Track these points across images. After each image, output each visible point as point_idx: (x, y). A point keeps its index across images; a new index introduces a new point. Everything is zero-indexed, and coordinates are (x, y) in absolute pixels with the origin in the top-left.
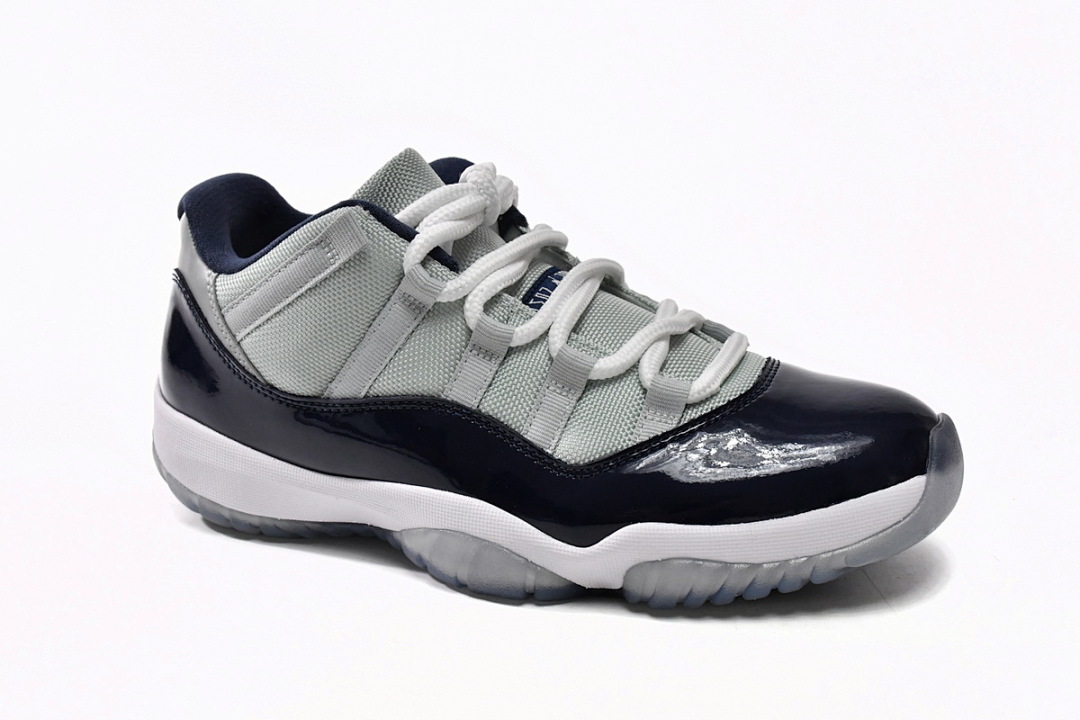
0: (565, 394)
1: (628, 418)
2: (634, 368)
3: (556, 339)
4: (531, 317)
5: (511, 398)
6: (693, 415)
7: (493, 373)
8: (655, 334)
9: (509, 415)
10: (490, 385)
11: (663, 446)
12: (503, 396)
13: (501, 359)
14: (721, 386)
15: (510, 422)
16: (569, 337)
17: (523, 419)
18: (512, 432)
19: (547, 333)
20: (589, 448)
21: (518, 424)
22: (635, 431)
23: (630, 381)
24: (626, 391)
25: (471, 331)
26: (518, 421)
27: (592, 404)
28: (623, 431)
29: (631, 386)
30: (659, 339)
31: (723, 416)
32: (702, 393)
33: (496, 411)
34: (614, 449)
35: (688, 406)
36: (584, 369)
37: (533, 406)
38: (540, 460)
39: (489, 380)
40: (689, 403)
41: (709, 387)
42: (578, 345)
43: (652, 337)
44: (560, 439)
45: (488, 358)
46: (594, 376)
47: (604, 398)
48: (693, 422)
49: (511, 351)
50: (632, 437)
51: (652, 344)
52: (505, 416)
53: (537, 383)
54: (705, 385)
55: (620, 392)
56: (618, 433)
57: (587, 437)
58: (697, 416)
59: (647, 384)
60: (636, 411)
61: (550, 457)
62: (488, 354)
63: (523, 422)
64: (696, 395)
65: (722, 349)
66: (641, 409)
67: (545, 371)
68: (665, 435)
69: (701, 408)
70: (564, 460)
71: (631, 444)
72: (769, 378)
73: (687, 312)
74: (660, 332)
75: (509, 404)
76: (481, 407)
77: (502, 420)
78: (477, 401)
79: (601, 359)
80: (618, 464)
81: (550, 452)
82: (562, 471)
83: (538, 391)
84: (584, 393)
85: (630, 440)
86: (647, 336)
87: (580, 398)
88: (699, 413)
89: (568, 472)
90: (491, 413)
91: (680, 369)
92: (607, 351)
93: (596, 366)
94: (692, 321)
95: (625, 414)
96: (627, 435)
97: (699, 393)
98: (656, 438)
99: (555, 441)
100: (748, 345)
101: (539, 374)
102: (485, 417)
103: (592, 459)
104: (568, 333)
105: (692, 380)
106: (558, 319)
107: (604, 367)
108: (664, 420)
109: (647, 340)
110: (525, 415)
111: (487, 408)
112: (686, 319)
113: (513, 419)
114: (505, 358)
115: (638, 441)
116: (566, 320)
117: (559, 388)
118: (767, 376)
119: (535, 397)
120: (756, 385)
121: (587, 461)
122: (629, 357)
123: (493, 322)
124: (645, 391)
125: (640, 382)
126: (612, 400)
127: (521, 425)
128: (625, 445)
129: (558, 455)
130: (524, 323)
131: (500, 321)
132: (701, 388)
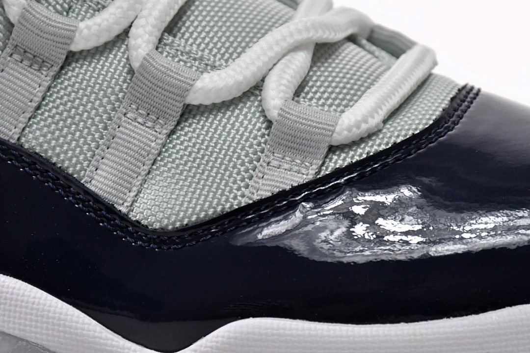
0: (150, 124)
1: (243, 164)
2: (255, 89)
3: (139, 41)
4: (104, 7)
5: (69, 127)
6: (340, 162)
7: (43, 89)
8: (290, 40)
9: (66, 153)
10: (38, 108)
11: (293, 206)
12: (57, 124)
13: (56, 68)
14: (385, 122)
15: (66, 164)
16: (160, 40)
17: (85, 159)
18: (69, 178)
19: (126, 33)
20: (181, 205)
21: (78, 167)
22: (251, 183)
23: (249, 109)
24: (242, 123)
25: (12, 25)
26: (78, 162)
27: (190, 140)
28: (235, 182)
29: (249, 115)
30: (296, 48)
31: (383, 166)
32: (354, 129)
33: (46, 146)
34: (219, 208)
35: (332, 149)
36: (179, 88)
37: (101, 142)
38: (109, 220)
39: (37, 99)
40: (335, 144)
41: (366, 122)
42: (173, 52)
43: (285, 45)
44: (139, 192)
45: (36, 67)
46: (194, 99)
47: (207, 132)
48: (338, 173)
49: (71, 58)
50: (247, 192)
51: (284, 56)
52: (58, 155)
53: (109, 107)
54: (359, 118)
55: (233, 125)
56: (226, 185)
57: (180, 190)
58: (346, 164)
59: (273, 114)
60: (255, 153)
61: (124, 218)
62: (37, 61)
63: (85, 164)
64: (346, 132)
65: (394, 67)
66: (262, 151)
67: (121, 90)
68: (296, 190)
69: (352, 153)
70: (144, 222)
71: (244, 202)
72: (459, 112)
73: (344, 11)
74: (298, 37)
75: (65, 137)
76: (23, 140)
77: (54, 160)
78: (18, 130)
79: (205, 75)
80: (224, 231)
81: (124, 210)
82: (141, 239)
83: (110, 119)
84: (178, 123)
85: (243, 196)
86: (277, 43)
87: (173, 132)
88: (348, 160)
89: (149, 241)
90: (38, 150)
91: (326, 95)
92: (217, 64)
93: (199, 84)
94: (352, 23)
95: (238, 158)
96: (239, 189)
97: (349, 130)
98: (282, 195)
99: (133, 194)
100: (435, 64)
101: (113, 93)
102: (29, 155)
103: (186, 221)
104: (159, 34)
105: (343, 111)
106: (145, 13)
107: (211, 86)
108: (295, 168)
109: (277, 49)
110: (89, 154)
111: (33, 141)
112: (342, 20)
113: (70, 159)
114: (62, 68)
115: (256, 197)
116: (156, 13)
117: (141, 115)
118: (456, 110)
119: (105, 128)
120: (438, 122)
121: (178, 224)
122: (248, 73)
123: (45, 12)
124: (269, 124)
125: (263, 111)
126: (220, 135)
127: (82, 169)
128: (236, 202)
129: (135, 216)
130: (93, 15)
131: (57, 11)
132: (352, 122)
